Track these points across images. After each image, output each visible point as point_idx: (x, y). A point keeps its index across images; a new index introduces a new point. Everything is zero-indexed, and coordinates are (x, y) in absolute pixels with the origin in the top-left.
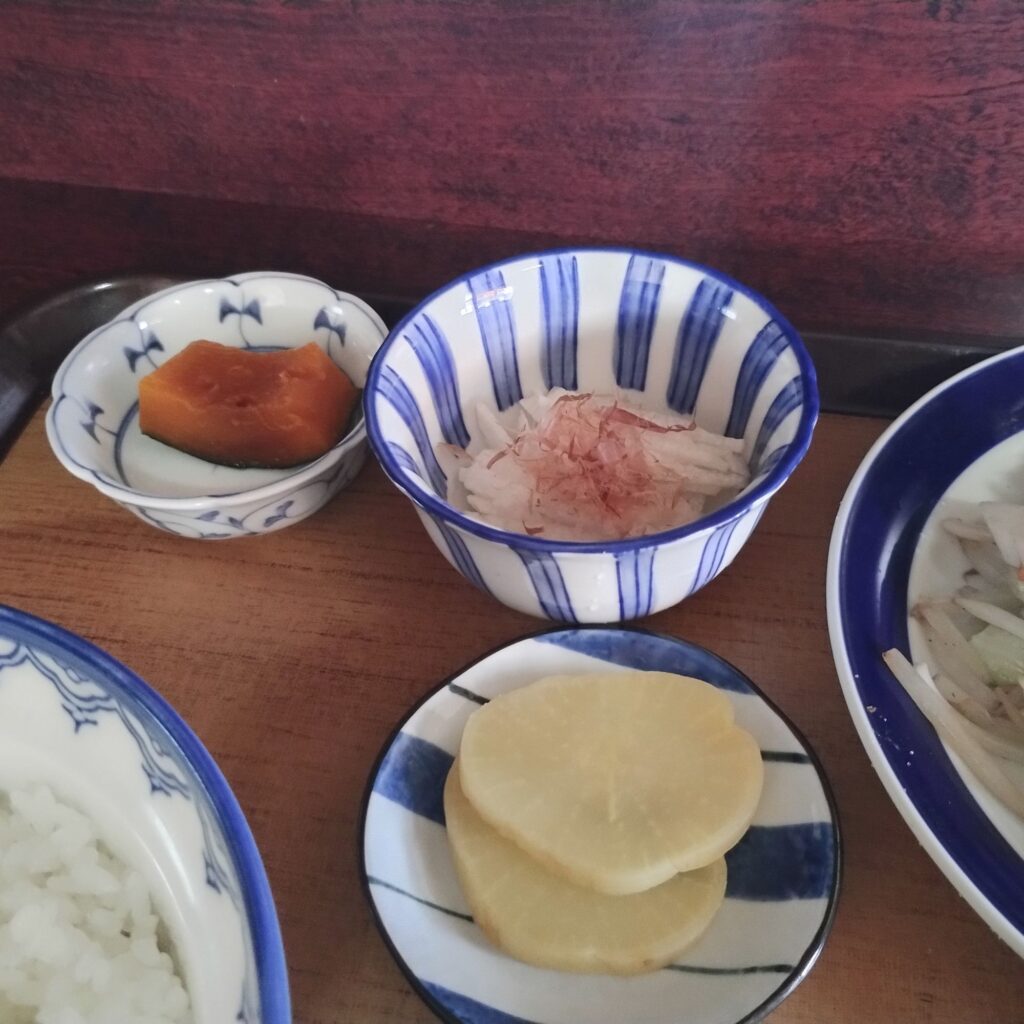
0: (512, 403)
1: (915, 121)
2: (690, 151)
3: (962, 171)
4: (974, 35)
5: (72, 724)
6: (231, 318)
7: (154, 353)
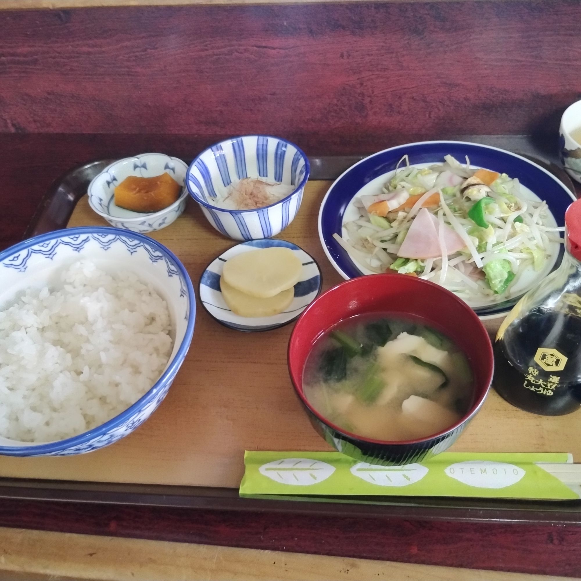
0: (228, 184)
1: (344, 89)
2: (278, 103)
3: (362, 103)
4: (355, 62)
5: (130, 253)
6: (137, 169)
7: (114, 182)
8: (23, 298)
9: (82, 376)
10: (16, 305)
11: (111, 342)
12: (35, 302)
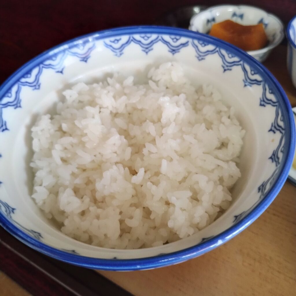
5: (223, 70)
6: (235, 17)
8: (109, 80)
9: (134, 177)
10: (101, 83)
11: (176, 152)
12: (118, 86)
